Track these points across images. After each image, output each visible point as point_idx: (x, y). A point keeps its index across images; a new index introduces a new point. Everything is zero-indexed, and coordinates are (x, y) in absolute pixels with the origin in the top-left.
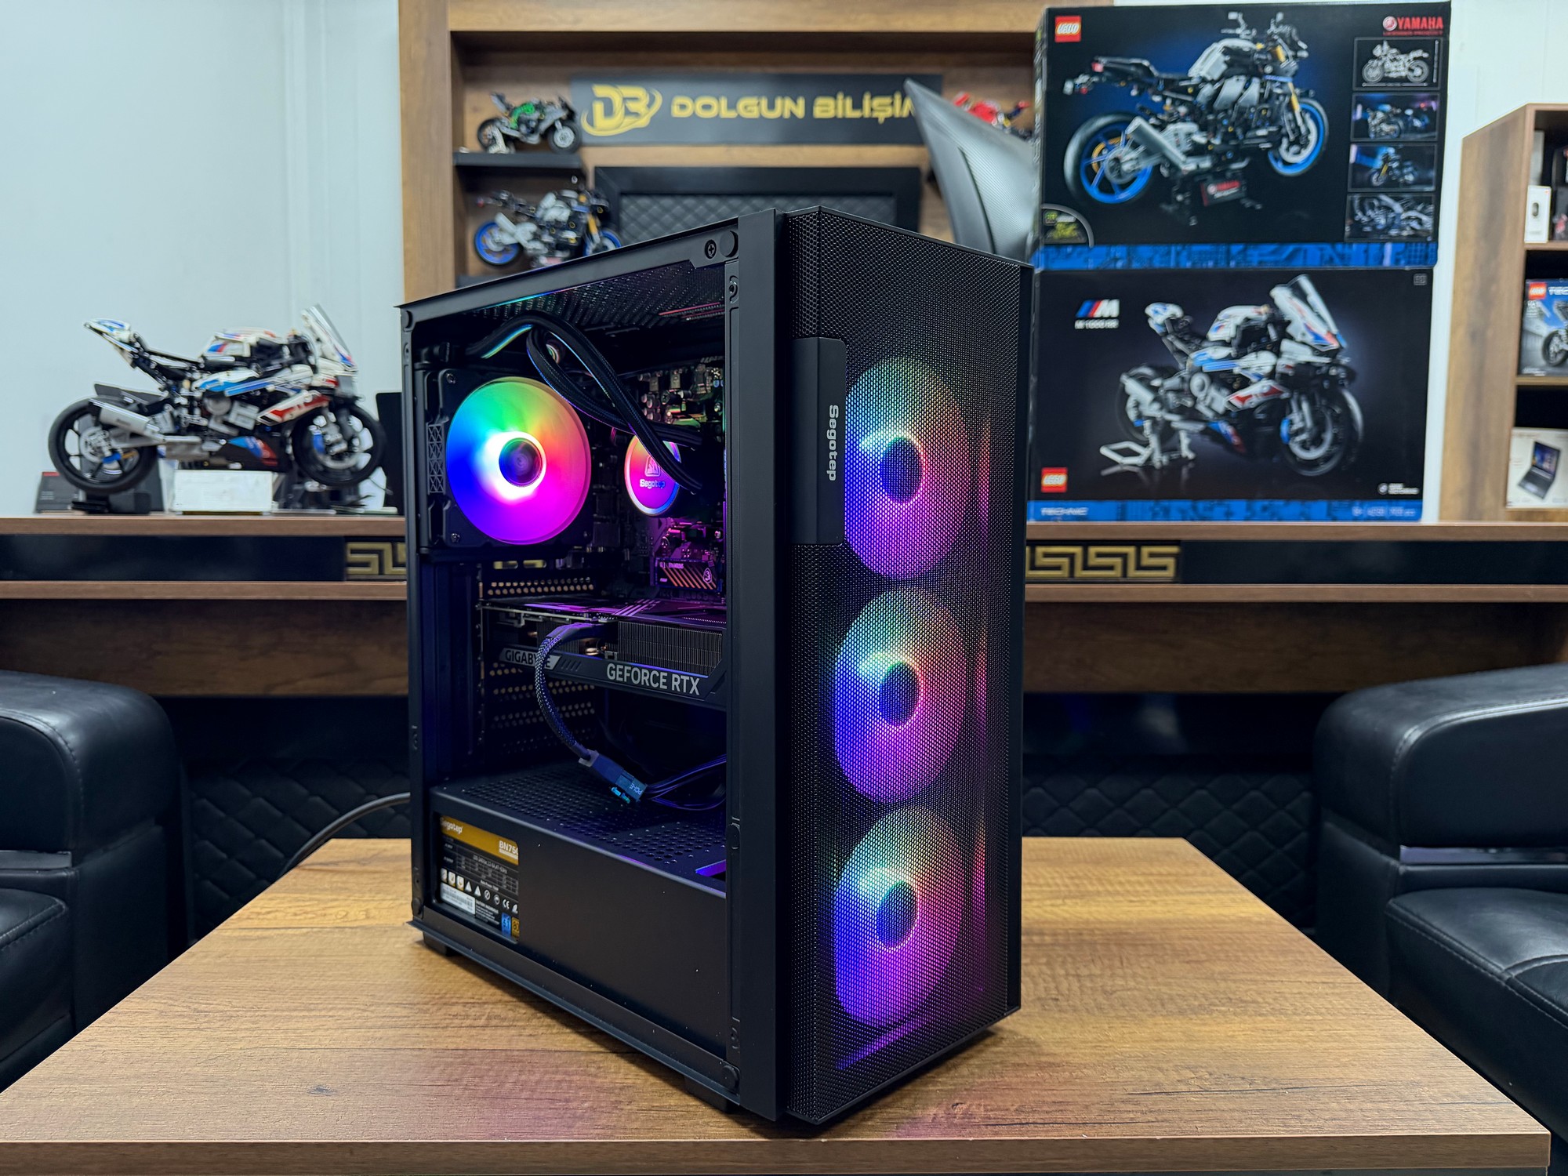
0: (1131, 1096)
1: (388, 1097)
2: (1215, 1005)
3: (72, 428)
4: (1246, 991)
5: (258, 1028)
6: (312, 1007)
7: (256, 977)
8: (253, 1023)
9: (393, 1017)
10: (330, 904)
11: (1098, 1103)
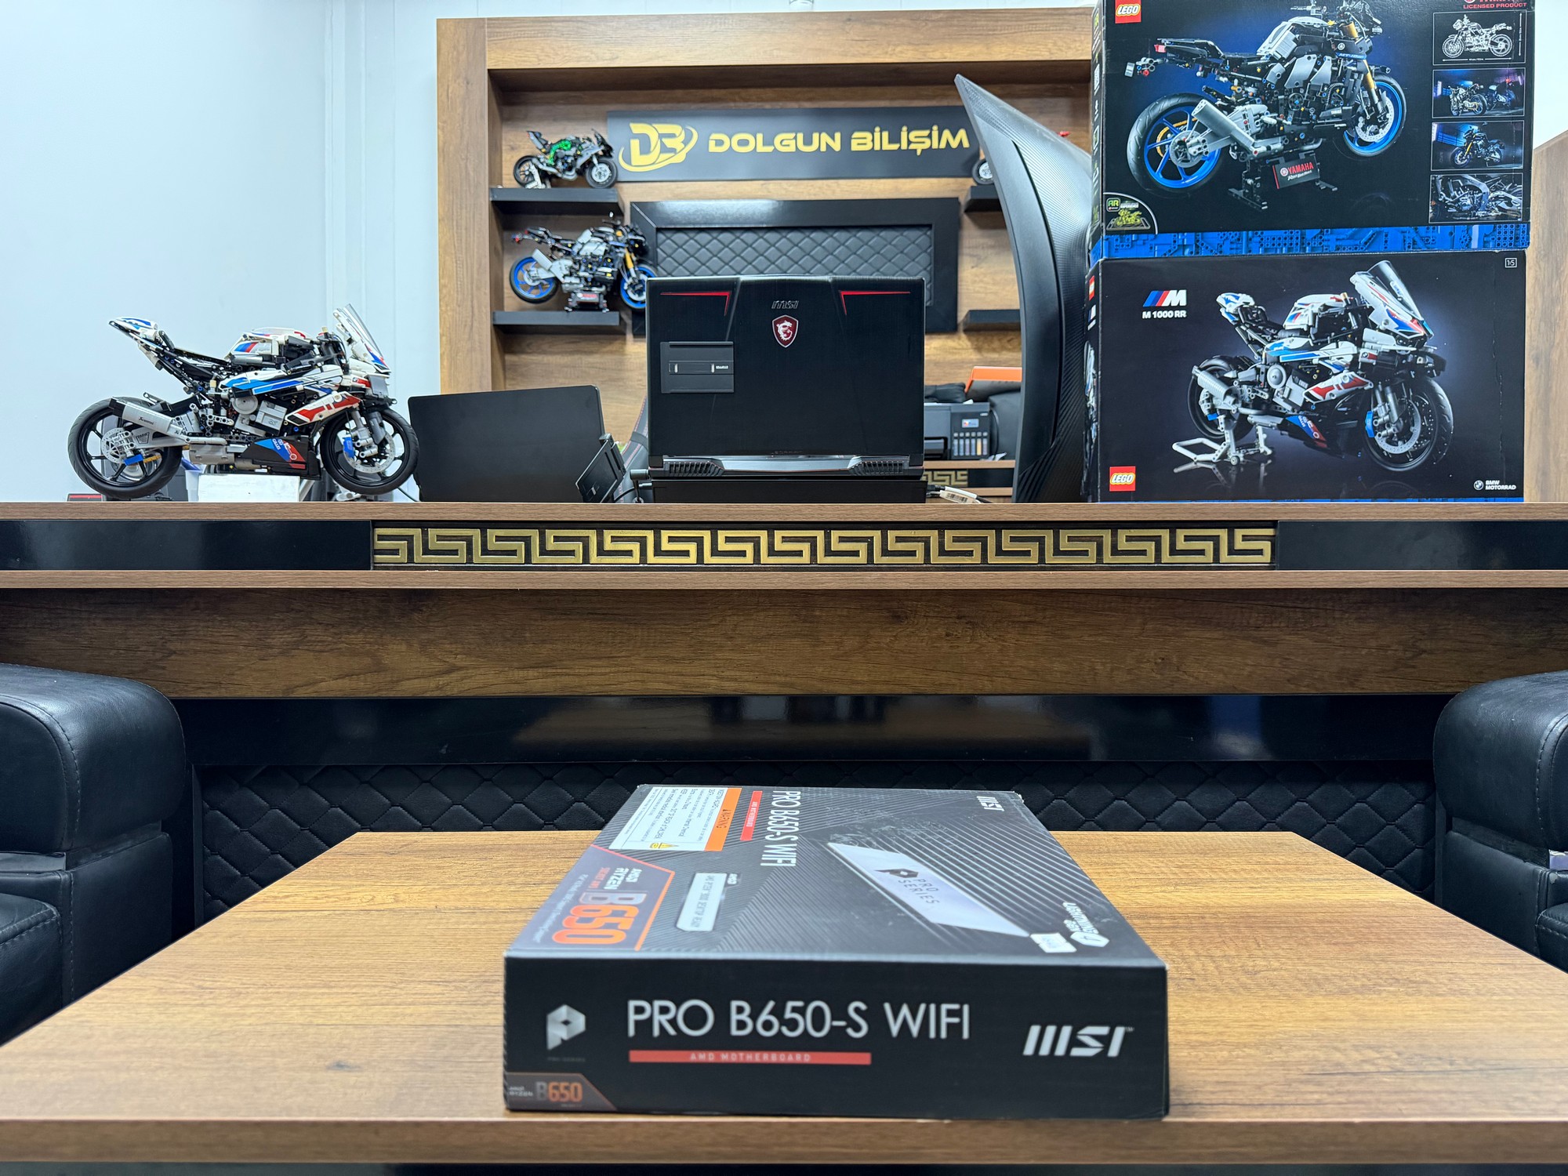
0: (1309, 1077)
1: (420, 1074)
2: (1380, 985)
3: (95, 430)
4: (1413, 972)
5: (270, 1005)
6: (332, 984)
7: (270, 956)
8: (265, 999)
9: (426, 994)
10: (354, 889)
11: (1272, 1084)
